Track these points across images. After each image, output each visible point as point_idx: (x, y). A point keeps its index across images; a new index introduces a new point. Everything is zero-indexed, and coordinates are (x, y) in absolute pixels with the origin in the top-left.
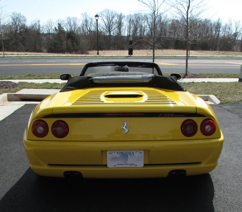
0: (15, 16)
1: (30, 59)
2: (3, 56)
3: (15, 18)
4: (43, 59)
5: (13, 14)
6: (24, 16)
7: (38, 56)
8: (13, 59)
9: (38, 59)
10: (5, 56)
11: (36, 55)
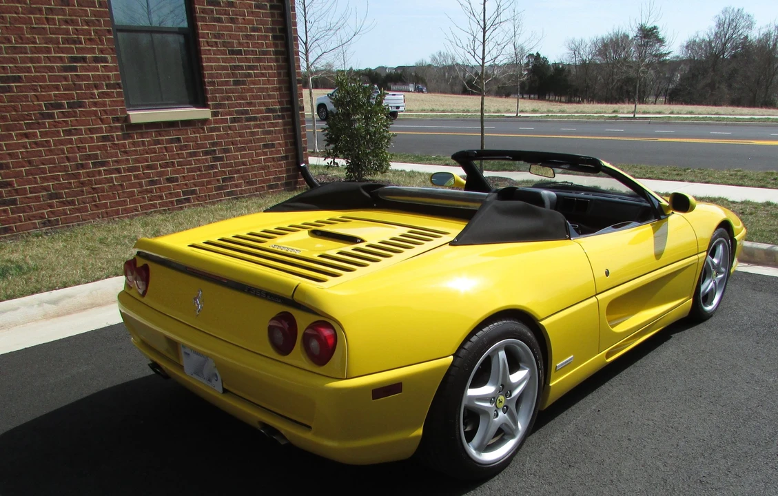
0: (727, 16)
1: (689, 124)
2: (632, 116)
3: (727, 20)
4: (721, 124)
5: (725, 12)
6: (751, 14)
7: (711, 118)
8: (649, 123)
9: (708, 124)
10: (636, 116)
11: (708, 116)
